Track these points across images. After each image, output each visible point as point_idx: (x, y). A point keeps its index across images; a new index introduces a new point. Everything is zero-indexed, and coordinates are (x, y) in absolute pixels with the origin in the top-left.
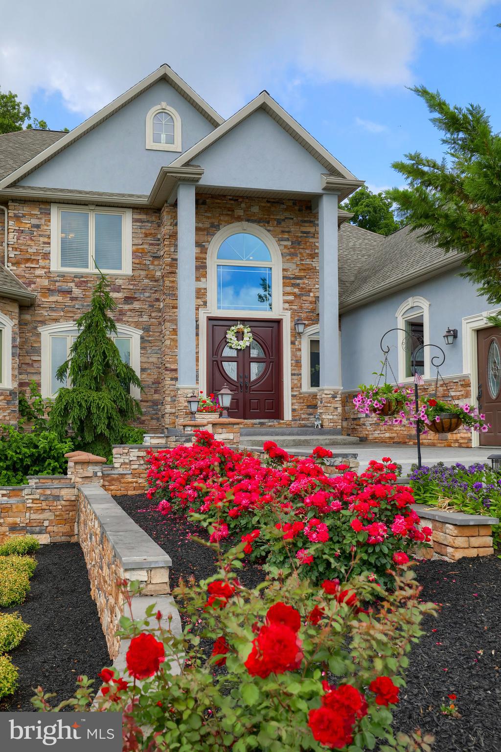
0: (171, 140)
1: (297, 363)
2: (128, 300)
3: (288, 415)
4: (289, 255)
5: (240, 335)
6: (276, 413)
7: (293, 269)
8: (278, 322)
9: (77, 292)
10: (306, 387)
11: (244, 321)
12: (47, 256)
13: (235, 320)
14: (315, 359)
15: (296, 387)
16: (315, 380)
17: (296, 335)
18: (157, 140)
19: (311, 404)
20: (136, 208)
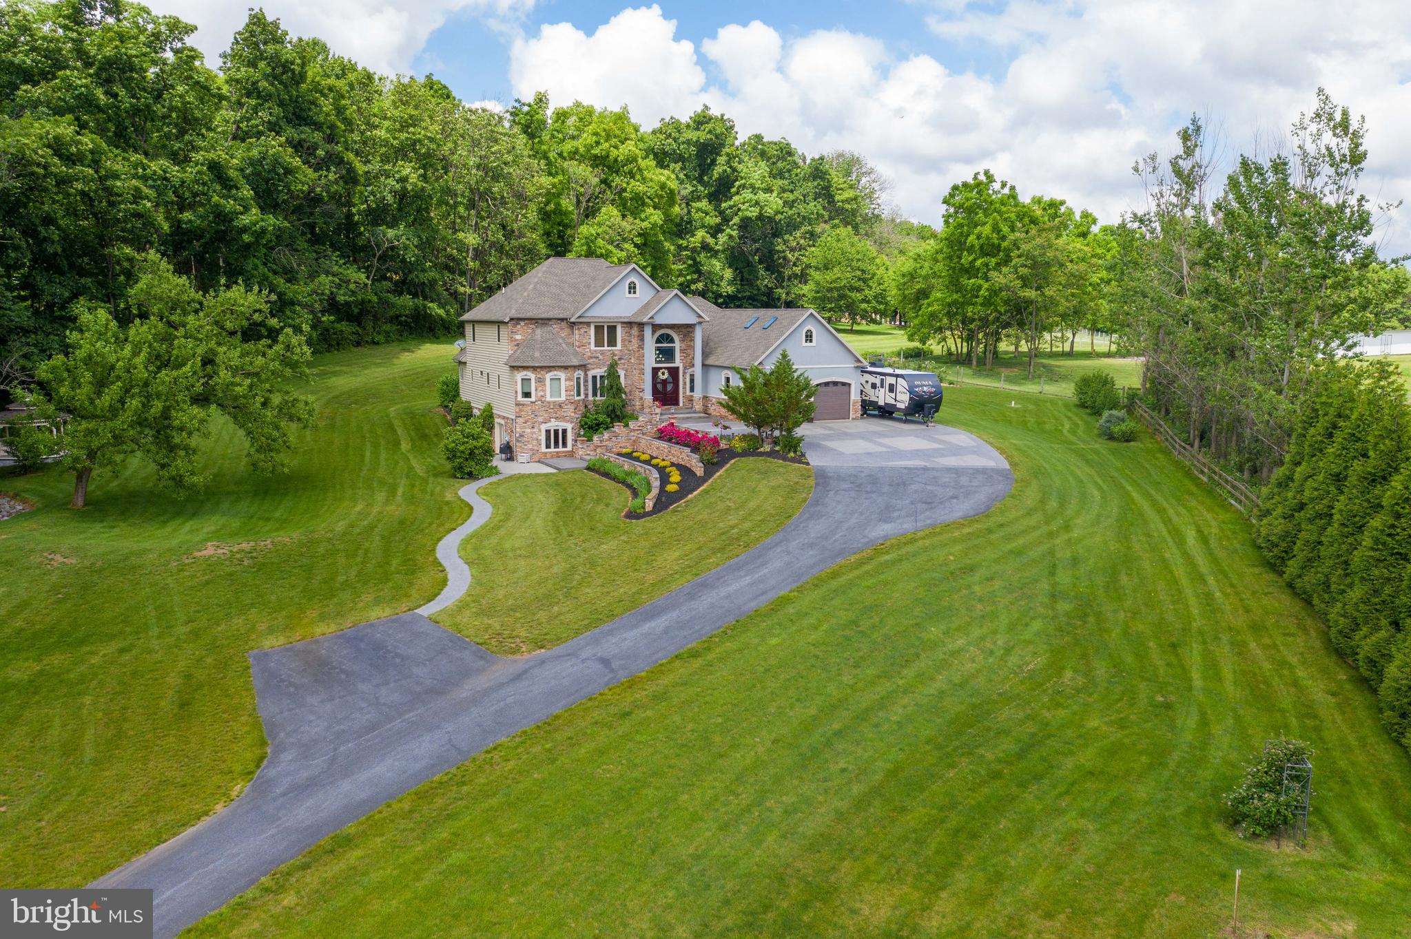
0: (635, 292)
1: (685, 384)
2: (620, 359)
3: (681, 404)
4: (682, 341)
5: (663, 374)
6: (677, 403)
7: (684, 346)
8: (678, 368)
9: (601, 357)
10: (688, 393)
11: (665, 368)
12: (589, 344)
13: (661, 368)
14: (692, 381)
15: (684, 393)
16: (692, 389)
17: (684, 373)
18: (630, 292)
19: (691, 400)
20: (622, 323)
